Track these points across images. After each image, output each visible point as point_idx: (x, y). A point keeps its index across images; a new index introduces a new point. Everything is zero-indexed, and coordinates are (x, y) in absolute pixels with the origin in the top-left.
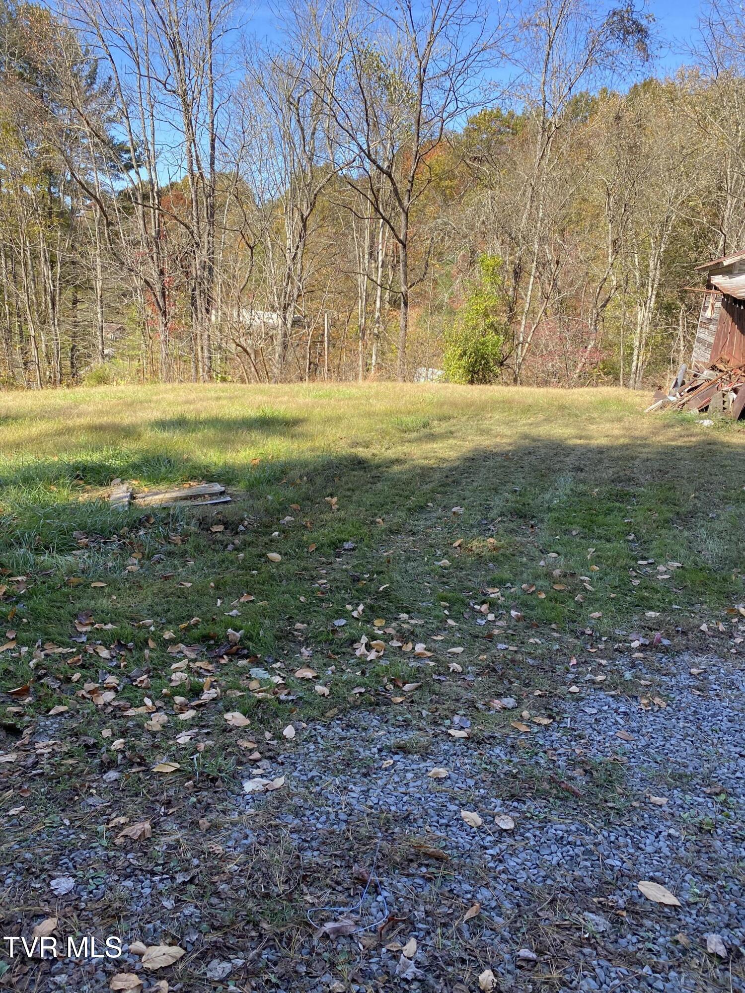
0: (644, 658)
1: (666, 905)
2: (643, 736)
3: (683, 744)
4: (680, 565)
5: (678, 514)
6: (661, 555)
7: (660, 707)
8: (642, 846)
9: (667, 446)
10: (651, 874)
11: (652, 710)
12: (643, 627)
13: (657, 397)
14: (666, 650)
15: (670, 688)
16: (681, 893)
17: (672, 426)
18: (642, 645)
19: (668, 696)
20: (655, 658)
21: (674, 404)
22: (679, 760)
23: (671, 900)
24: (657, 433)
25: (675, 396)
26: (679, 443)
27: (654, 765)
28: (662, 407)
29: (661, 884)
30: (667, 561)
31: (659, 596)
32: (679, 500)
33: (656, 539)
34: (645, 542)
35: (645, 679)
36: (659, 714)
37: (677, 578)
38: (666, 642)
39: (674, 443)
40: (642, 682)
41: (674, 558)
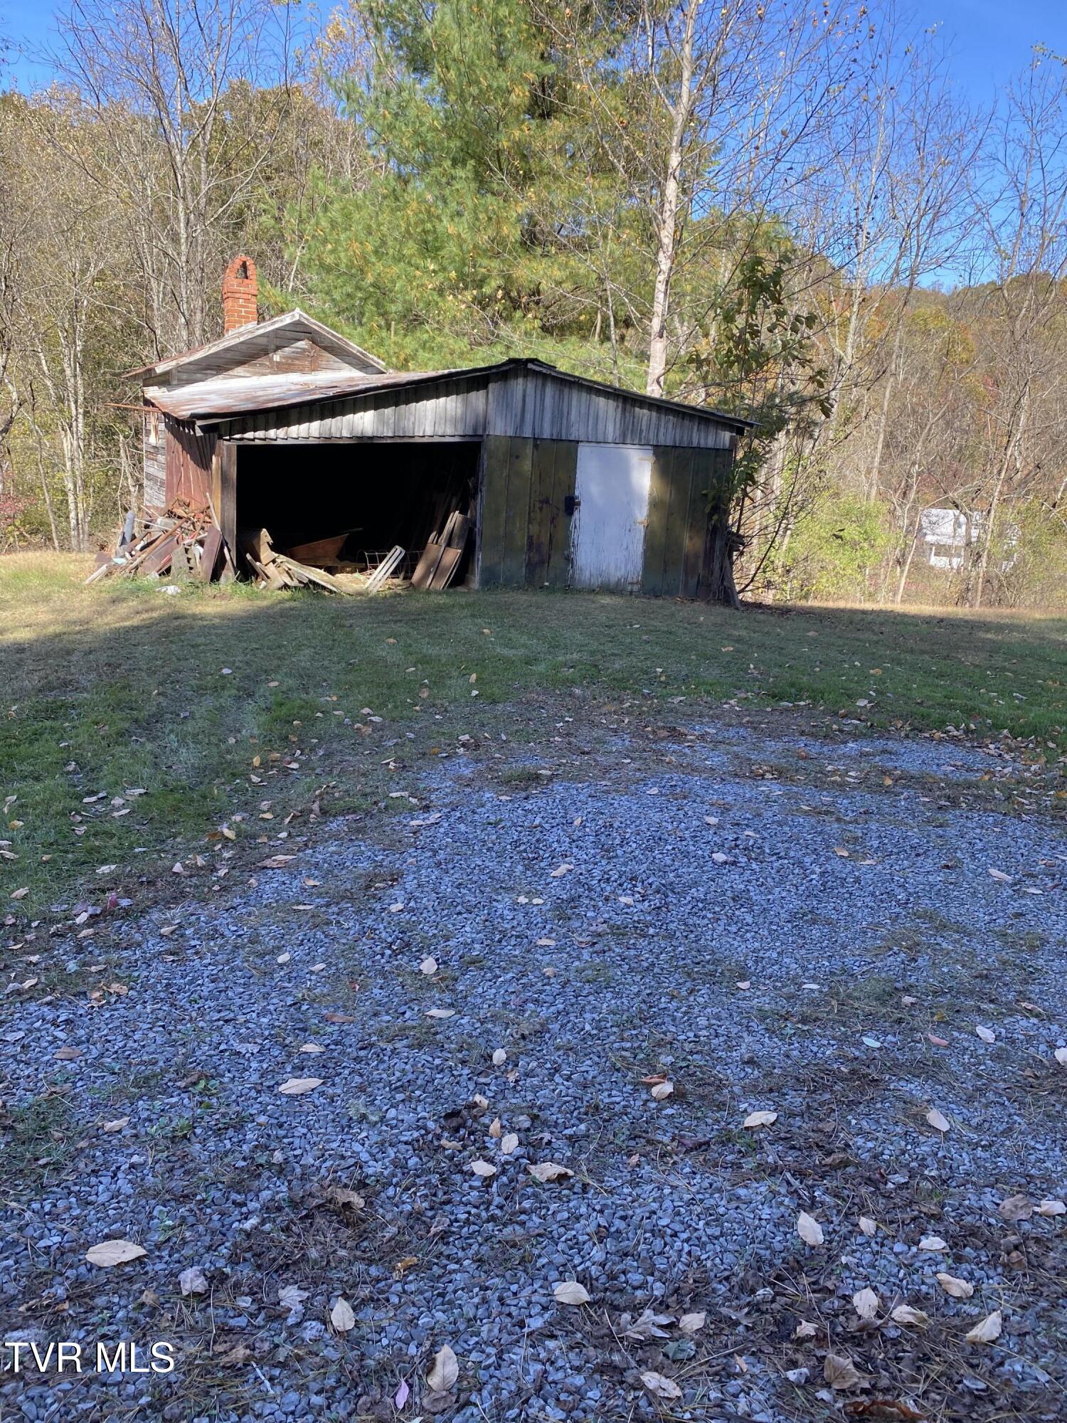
0: (95, 934)
1: (127, 1263)
2: (94, 1044)
3: (151, 1035)
4: (142, 791)
5: (136, 721)
6: (116, 783)
7: (119, 996)
8: (93, 1198)
9: (118, 630)
10: (106, 1231)
11: (108, 1003)
12: (92, 892)
13: (101, 560)
14: (127, 914)
15: (133, 965)
16: (148, 1236)
17: (124, 600)
18: (91, 916)
19: (130, 976)
20: (109, 930)
21: (124, 568)
22: (145, 1058)
23: (134, 1251)
24: (104, 611)
25: (123, 556)
26: (135, 621)
27: (111, 1078)
28: (108, 574)
29: (120, 1238)
30: (124, 789)
31: (115, 841)
32: (136, 702)
33: (106, 762)
34: (92, 770)
35: (98, 963)
36: (119, 1006)
37: (139, 810)
38: (125, 903)
39: (127, 624)
40: (93, 969)
41: (134, 784)
